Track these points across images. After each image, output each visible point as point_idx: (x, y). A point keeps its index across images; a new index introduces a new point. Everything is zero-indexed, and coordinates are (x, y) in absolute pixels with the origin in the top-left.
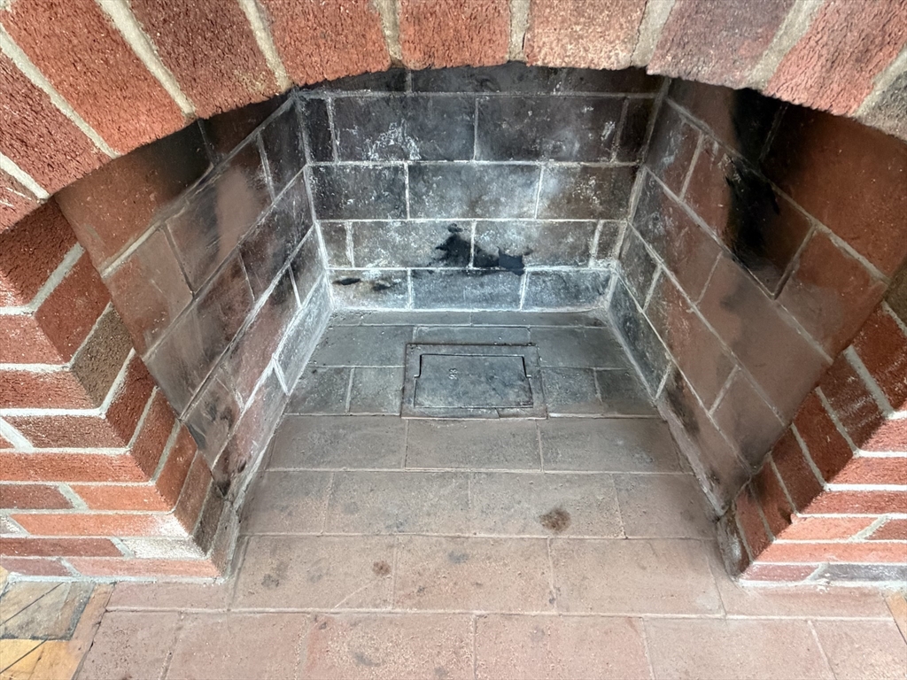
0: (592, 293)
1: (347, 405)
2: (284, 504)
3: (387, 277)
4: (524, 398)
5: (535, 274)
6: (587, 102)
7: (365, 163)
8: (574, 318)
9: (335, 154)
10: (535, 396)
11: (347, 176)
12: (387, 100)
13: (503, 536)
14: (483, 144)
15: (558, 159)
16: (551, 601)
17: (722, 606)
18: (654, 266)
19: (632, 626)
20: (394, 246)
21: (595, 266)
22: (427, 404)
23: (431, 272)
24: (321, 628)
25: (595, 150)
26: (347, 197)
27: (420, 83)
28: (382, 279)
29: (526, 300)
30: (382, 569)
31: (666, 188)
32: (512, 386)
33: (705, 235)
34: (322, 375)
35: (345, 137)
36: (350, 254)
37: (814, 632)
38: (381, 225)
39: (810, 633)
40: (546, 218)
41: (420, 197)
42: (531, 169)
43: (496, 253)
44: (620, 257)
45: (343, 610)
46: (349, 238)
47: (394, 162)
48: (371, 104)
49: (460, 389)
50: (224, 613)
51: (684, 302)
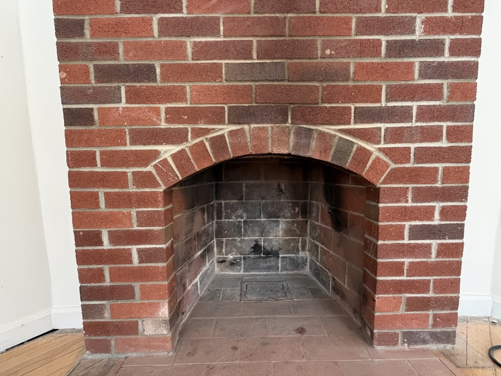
0: (302, 265)
1: (221, 299)
2: (197, 329)
3: (235, 259)
4: (283, 295)
5: (283, 257)
6: (290, 202)
7: (231, 220)
8: (298, 274)
9: (223, 218)
10: (288, 295)
11: (226, 224)
12: (238, 203)
13: (281, 336)
14: (264, 214)
15: (285, 218)
16: (303, 357)
17: (370, 356)
18: (318, 247)
19: (337, 365)
20: (238, 247)
21: (301, 254)
22: (249, 297)
23: (249, 257)
24: (210, 369)
25: (294, 216)
26: (225, 231)
27: (247, 198)
28: (234, 260)
29: (281, 268)
30: (235, 348)
31: (316, 222)
32: (279, 292)
33: (328, 229)
34: (212, 291)
35: (226, 213)
36: (224, 251)
37: (409, 364)
38: (235, 240)
39: (408, 364)
40: (284, 237)
41: (246, 230)
42: (278, 221)
43: (270, 250)
44: (309, 251)
45: (219, 363)
46: (224, 244)
47: (239, 220)
48: (234, 204)
49: (261, 293)
50: (170, 366)
51: (328, 252)
